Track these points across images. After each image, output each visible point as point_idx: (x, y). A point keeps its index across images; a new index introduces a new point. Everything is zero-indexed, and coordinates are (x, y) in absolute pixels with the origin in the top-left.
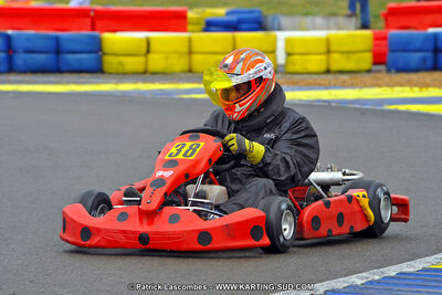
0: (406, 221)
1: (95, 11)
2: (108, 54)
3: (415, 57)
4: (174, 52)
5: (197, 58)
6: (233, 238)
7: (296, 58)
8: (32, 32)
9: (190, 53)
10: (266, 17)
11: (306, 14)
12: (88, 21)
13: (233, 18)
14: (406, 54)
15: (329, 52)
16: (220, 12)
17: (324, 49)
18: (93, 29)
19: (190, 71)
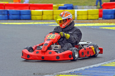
0: (102, 53)
1: (30, 5)
2: (33, 15)
3: (109, 16)
4: (49, 15)
5: (55, 16)
6: (65, 58)
7: (80, 16)
8: (14, 10)
9: (53, 15)
10: (74, 6)
11: (84, 5)
12: (28, 7)
13: (66, 6)
14: (107, 15)
15: (88, 14)
16: (62, 5)
17: (86, 14)
18: (29, 9)
19: (53, 19)
